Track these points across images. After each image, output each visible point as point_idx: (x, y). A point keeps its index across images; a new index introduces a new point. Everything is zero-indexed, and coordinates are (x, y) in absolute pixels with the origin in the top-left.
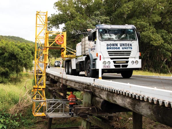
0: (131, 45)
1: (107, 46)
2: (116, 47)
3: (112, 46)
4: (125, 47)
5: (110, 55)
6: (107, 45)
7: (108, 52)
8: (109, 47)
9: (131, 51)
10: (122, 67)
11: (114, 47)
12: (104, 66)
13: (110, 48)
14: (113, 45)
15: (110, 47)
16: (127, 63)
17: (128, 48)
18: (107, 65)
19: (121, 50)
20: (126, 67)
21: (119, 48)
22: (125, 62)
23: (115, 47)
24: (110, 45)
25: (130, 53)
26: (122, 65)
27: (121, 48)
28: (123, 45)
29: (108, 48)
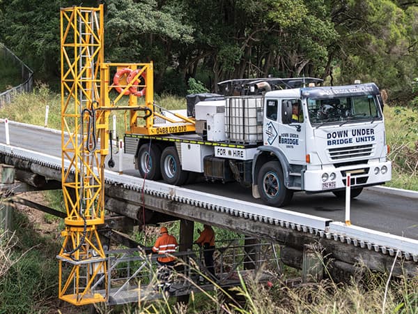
0: (372, 131)
1: (328, 138)
2: (346, 138)
3: (337, 138)
4: (362, 136)
5: (333, 158)
6: (329, 136)
7: (330, 150)
8: (332, 139)
9: (371, 145)
10: (357, 183)
11: (340, 138)
12: (324, 185)
13: (334, 142)
14: (340, 134)
15: (334, 139)
16: (367, 173)
17: (368, 139)
18: (330, 180)
19: (354, 144)
20: (365, 182)
21: (350, 141)
22: (363, 171)
23: (343, 138)
24: (334, 135)
25: (371, 150)
26: (357, 179)
27: (354, 140)
28: (359, 132)
29: (329, 143)
